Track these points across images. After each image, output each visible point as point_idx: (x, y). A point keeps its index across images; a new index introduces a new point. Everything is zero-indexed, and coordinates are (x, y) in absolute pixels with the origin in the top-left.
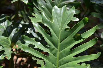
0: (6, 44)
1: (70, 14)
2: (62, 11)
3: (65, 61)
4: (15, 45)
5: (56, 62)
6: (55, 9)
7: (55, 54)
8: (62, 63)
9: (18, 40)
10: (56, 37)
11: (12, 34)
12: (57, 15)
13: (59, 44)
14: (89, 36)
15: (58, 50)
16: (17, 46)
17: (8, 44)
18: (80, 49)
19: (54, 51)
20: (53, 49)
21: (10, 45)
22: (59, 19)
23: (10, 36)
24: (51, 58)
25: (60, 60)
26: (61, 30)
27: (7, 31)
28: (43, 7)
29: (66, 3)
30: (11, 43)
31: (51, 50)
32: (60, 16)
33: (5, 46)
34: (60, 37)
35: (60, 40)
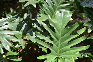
0: (19, 36)
1: (68, 18)
2: (62, 15)
3: (64, 50)
4: (25, 36)
5: (58, 51)
6: (57, 13)
7: (57, 45)
8: (62, 52)
9: (27, 33)
10: (58, 34)
11: (23, 28)
12: (59, 18)
13: (60, 38)
14: (81, 34)
15: (59, 42)
16: (27, 37)
17: (20, 36)
18: (75, 42)
19: (56, 43)
20: (56, 42)
21: (22, 36)
22: (60, 20)
23: (22, 29)
24: (54, 48)
25: (61, 50)
26: (62, 28)
27: (19, 26)
28: (46, 8)
29: (63, 6)
30: (23, 35)
31: (55, 42)
32: (61, 19)
33: (19, 38)
34: (61, 33)
35: (61, 35)
